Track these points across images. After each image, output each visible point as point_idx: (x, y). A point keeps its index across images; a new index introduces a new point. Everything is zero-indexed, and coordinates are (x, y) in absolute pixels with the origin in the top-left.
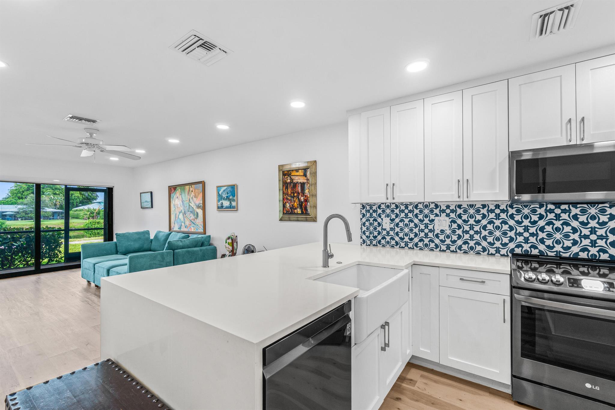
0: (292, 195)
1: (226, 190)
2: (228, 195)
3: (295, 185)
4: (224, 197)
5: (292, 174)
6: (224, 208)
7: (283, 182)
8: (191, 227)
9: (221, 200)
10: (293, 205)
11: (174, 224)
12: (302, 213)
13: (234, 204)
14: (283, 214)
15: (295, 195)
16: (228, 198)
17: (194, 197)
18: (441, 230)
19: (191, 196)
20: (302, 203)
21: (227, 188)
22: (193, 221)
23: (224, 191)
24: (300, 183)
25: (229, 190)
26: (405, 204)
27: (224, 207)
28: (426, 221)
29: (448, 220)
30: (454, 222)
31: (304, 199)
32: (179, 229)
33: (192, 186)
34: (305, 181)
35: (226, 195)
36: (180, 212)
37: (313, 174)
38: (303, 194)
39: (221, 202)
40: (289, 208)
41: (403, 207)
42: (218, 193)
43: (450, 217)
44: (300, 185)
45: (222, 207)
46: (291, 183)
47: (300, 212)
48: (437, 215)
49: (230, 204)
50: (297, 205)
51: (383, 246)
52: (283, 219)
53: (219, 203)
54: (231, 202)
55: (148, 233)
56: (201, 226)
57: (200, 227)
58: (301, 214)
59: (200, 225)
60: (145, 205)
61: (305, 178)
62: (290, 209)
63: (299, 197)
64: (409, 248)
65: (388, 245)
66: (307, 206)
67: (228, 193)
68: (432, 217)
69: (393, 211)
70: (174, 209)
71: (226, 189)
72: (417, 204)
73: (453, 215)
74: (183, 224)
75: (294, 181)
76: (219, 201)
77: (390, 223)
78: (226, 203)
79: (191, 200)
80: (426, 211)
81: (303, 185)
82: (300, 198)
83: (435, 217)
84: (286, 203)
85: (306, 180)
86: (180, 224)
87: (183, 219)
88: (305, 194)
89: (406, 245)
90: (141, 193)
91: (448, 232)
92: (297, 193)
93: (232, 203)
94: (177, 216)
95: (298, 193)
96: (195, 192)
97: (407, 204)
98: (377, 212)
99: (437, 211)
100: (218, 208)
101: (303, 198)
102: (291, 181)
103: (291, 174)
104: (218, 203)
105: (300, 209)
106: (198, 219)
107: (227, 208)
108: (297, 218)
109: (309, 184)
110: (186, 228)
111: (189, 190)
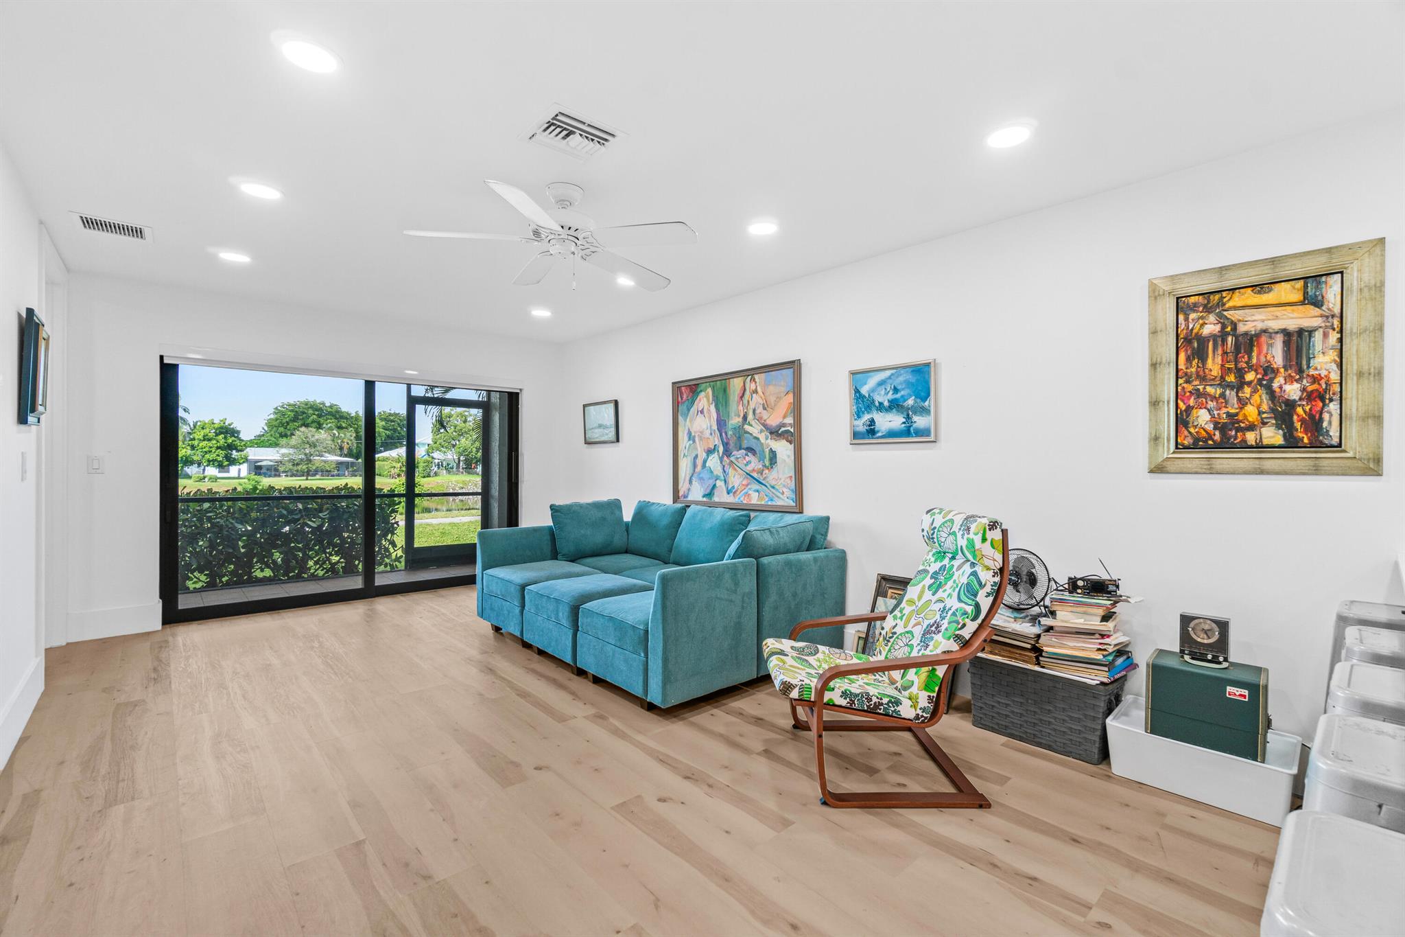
0: (1231, 378)
1: (890, 381)
2: (898, 396)
3: (1249, 342)
4: (881, 404)
5: (1227, 306)
6: (880, 434)
7: (1177, 335)
8: (750, 492)
9: (868, 413)
10: (1237, 414)
11: (690, 482)
12: (1291, 443)
13: (920, 421)
14: (1177, 448)
15: (1250, 376)
16: (895, 406)
17: (761, 407)
19: (752, 406)
20: (1291, 405)
21: (892, 374)
22: (755, 475)
23: (881, 383)
24: (1286, 333)
25: (901, 379)
27: (878, 432)
31: (1304, 390)
32: (704, 497)
33: (756, 377)
34: (1317, 322)
35: (890, 396)
36: (710, 452)
37: (1366, 290)
38: (1300, 371)
39: (866, 417)
40: (1210, 427)
42: (857, 391)
44: (1279, 341)
45: (871, 431)
46: (1223, 335)
47: (1279, 439)
49: (904, 423)
50: (1260, 413)
52: (1170, 466)
53: (861, 425)
54: (908, 417)
55: (615, 505)
56: (785, 490)
57: (783, 493)
58: (1280, 447)
59: (784, 486)
60: (595, 435)
61: (1317, 311)
62: (1215, 428)
63: (1275, 385)
66: (1326, 416)
67: (896, 390)
70: (691, 442)
71: (890, 378)
74: (720, 483)
75: (1242, 328)
76: (859, 415)
78: (889, 421)
79: (750, 417)
81: (1297, 342)
82: (1281, 387)
84: (1189, 409)
85: (1322, 316)
86: (711, 482)
87: (720, 468)
88: (1312, 372)
90: (584, 406)
92: (1261, 370)
93: (915, 418)
94: (699, 462)
95: (1269, 371)
96: (767, 394)
100: (856, 435)
101: (1296, 386)
102: (1224, 327)
103: (1224, 304)
104: (856, 423)
105: (1278, 427)
106: (775, 469)
107: (892, 434)
108: (1256, 464)
109: (1341, 332)
110: (731, 494)
111: (745, 390)
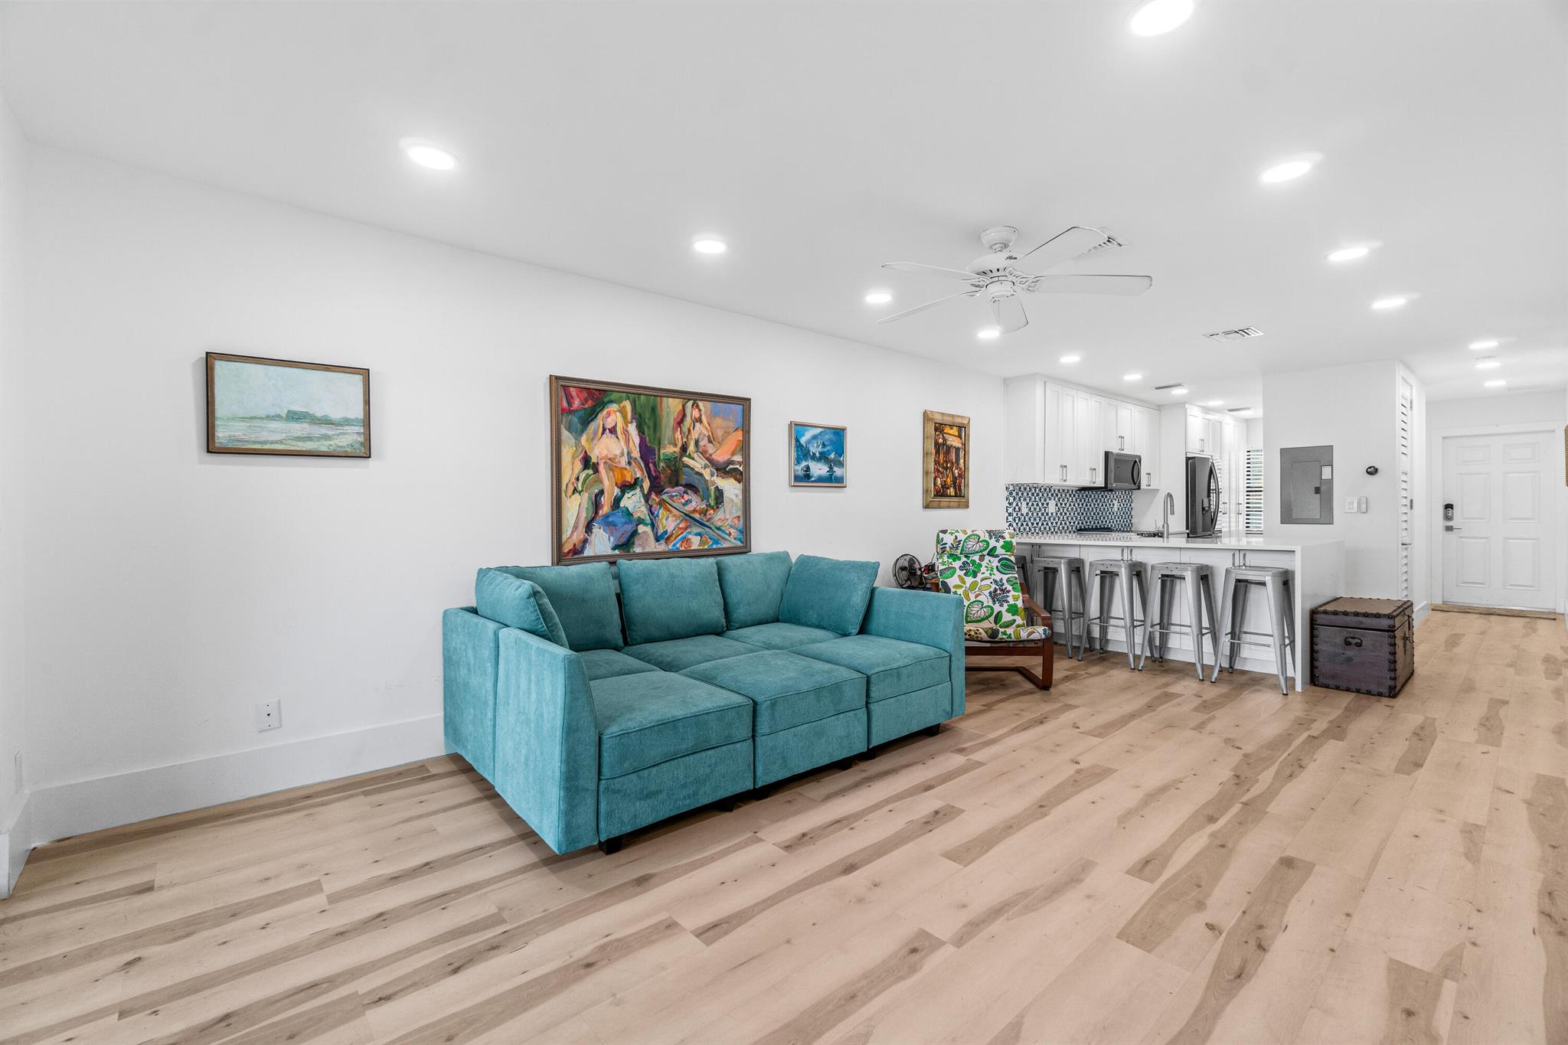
1: (820, 437)
2: (825, 450)
3: (949, 448)
4: (814, 454)
6: (813, 479)
8: (690, 536)
9: (805, 460)
10: (946, 481)
11: (588, 529)
12: (956, 496)
13: (838, 471)
14: (933, 496)
15: (949, 465)
16: (823, 458)
17: (706, 439)
19: (695, 435)
20: (956, 478)
21: (822, 432)
22: (697, 516)
23: (815, 437)
25: (827, 437)
26: (1035, 487)
27: (812, 477)
28: (1045, 504)
29: (1055, 503)
31: (958, 472)
32: (614, 549)
33: (701, 404)
34: (960, 445)
35: (820, 449)
36: (626, 487)
37: (968, 437)
39: (804, 464)
40: (940, 487)
41: (1033, 490)
42: (797, 440)
43: (1055, 500)
45: (807, 476)
47: (953, 494)
48: (1050, 499)
49: (828, 471)
50: (951, 481)
52: (931, 505)
53: (800, 469)
54: (831, 468)
56: (732, 531)
57: (730, 534)
59: (731, 527)
63: (954, 469)
66: (962, 484)
67: (824, 445)
69: (1028, 493)
70: (590, 472)
71: (820, 434)
72: (1041, 487)
74: (643, 529)
76: (798, 462)
77: (1026, 508)
78: (819, 469)
79: (691, 448)
80: (1045, 494)
81: (957, 450)
82: (954, 471)
84: (936, 477)
86: (629, 528)
87: (644, 509)
88: (960, 466)
92: (951, 463)
93: (835, 469)
94: (606, 502)
95: (953, 463)
96: (714, 426)
98: (1018, 494)
100: (797, 478)
103: (944, 431)
104: (797, 467)
105: (954, 488)
106: (722, 509)
107: (821, 479)
109: (965, 451)
110: (663, 542)
111: (684, 416)
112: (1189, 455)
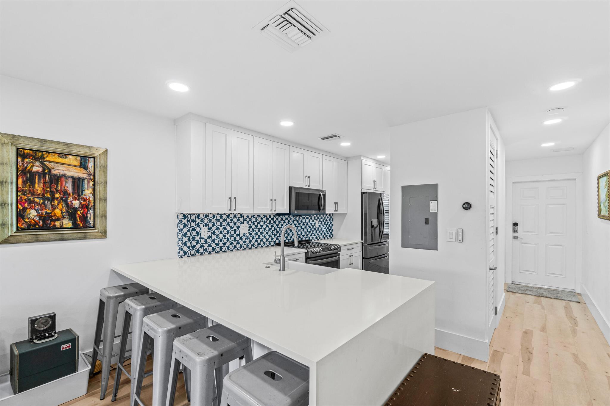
0: (48, 195)
3: (57, 179)
5: (46, 159)
7: (17, 169)
10: (51, 213)
12: (75, 226)
14: (17, 230)
15: (57, 195)
18: (244, 234)
20: (75, 210)
24: (72, 177)
26: (220, 214)
28: (235, 228)
29: (248, 226)
30: (250, 227)
31: (80, 204)
34: (85, 176)
37: (102, 167)
38: (79, 196)
40: (37, 219)
41: (218, 217)
43: (249, 224)
44: (70, 181)
46: (43, 173)
47: (70, 225)
48: (241, 223)
50: (62, 213)
51: (201, 254)
58: (71, 228)
61: (85, 171)
62: (40, 219)
63: (69, 200)
64: (223, 251)
65: (206, 253)
66: (89, 215)
68: (239, 224)
69: (210, 220)
72: (229, 214)
73: (250, 222)
75: (53, 172)
77: (208, 231)
80: (235, 220)
81: (77, 183)
82: (71, 202)
83: (240, 224)
84: (24, 209)
85: (87, 174)
88: (83, 197)
89: (221, 249)
91: (248, 235)
92: (62, 193)
95: (66, 194)
97: (222, 214)
98: (196, 222)
99: (241, 220)
101: (77, 202)
102: (44, 169)
103: (44, 158)
105: (70, 219)
108: (60, 236)
109: (94, 181)
112: (364, 191)
